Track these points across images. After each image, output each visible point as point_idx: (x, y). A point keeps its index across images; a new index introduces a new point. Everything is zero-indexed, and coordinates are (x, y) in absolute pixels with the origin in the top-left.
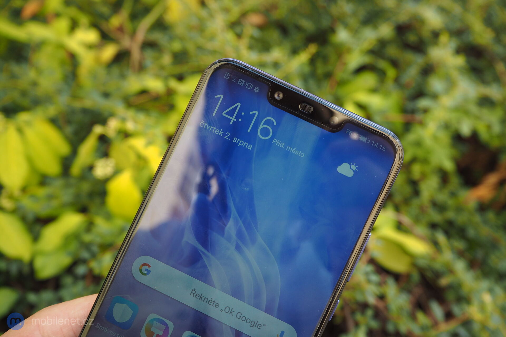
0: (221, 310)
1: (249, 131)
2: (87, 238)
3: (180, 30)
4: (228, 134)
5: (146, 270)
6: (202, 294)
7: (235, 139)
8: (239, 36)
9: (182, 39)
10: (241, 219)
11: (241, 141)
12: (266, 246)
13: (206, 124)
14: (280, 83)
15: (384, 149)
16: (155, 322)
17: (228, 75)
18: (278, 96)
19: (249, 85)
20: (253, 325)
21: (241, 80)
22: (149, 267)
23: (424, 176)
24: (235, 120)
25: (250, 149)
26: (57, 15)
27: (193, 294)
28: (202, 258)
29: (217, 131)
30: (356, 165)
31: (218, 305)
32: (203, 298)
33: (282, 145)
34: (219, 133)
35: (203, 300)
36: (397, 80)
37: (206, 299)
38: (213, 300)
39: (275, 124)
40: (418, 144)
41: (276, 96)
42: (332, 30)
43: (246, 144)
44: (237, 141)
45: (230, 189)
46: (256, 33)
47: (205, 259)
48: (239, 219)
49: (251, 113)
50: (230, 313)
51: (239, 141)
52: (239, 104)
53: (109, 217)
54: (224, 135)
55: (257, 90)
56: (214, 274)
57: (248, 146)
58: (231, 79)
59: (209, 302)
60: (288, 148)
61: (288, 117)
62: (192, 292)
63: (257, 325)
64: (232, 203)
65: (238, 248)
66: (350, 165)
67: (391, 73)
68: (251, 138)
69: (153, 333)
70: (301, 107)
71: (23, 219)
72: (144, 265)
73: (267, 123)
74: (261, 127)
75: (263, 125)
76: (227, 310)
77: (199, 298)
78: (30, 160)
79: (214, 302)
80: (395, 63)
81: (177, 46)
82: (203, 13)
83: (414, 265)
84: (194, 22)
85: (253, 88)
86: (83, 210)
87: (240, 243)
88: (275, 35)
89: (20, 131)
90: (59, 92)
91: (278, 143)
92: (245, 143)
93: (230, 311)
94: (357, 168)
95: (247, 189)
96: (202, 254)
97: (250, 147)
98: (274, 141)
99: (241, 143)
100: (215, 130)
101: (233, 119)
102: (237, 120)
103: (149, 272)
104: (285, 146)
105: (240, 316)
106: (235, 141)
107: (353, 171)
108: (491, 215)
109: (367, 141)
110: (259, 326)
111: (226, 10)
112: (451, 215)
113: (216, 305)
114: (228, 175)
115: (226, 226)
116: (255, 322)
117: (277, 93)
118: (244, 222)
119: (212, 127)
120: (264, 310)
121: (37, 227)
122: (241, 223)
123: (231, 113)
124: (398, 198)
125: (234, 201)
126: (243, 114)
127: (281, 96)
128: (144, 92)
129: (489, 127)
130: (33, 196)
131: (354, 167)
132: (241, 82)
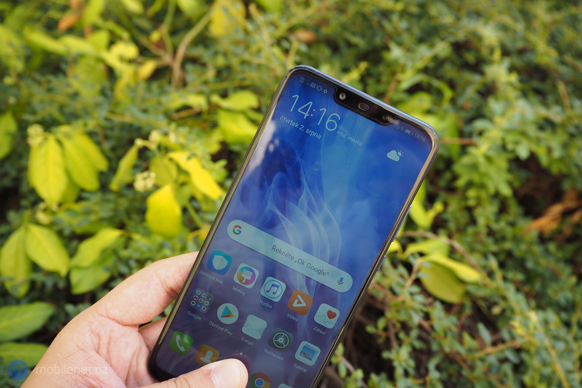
0: (295, 262)
1: (319, 124)
2: (124, 253)
3: (224, 45)
4: (302, 126)
5: (238, 230)
6: (281, 249)
7: (308, 130)
8: (286, 52)
9: (225, 54)
10: (311, 193)
11: (312, 132)
12: (331, 214)
13: (285, 118)
14: (344, 86)
15: (424, 140)
16: (245, 270)
17: (303, 80)
18: (342, 97)
19: (320, 88)
20: (320, 273)
21: (313, 84)
22: (240, 229)
23: (479, 202)
24: (308, 115)
25: (319, 138)
26: (95, 28)
27: (274, 249)
28: (281, 222)
29: (294, 124)
30: (401, 152)
31: (293, 257)
32: (282, 253)
33: (344, 136)
34: (295, 125)
35: (281, 254)
36: (453, 101)
37: (284, 253)
38: (289, 254)
39: (339, 119)
40: (474, 167)
41: (341, 97)
42: (387, 48)
43: (316, 135)
44: (309, 132)
45: (303, 168)
46: (304, 48)
47: (283, 222)
48: (310, 192)
49: (321, 110)
50: (303, 263)
51: (311, 132)
52: (311, 103)
53: (148, 233)
54: (299, 127)
55: (325, 92)
56: (290, 234)
57: (318, 136)
58: (305, 82)
59: (286, 255)
60: (349, 138)
61: (350, 114)
62: (273, 248)
63: (323, 273)
64: (305, 180)
65: (309, 214)
66: (397, 152)
67: (448, 93)
68: (320, 129)
69: (244, 278)
70: (360, 106)
71: (60, 233)
72: (236, 227)
73: (334, 118)
74: (328, 121)
75: (330, 120)
76: (300, 261)
77: (278, 252)
78: (68, 174)
79: (290, 255)
80: (452, 85)
81: (221, 61)
82: (250, 27)
83: (467, 294)
84: (240, 36)
85: (323, 90)
86: (121, 226)
87: (310, 210)
88: (326, 52)
89: (59, 142)
90: (98, 105)
91: (341, 134)
92: (316, 133)
93: (302, 262)
94: (402, 154)
95: (316, 170)
96: (281, 219)
97: (319, 137)
98: (338, 132)
99: (313, 134)
100: (292, 123)
101: (307, 114)
102: (310, 115)
103: (240, 232)
104: (347, 136)
105: (310, 266)
106: (307, 132)
107: (399, 157)
108: (552, 247)
109: (411, 133)
110: (324, 274)
111: (273, 24)
112: (508, 245)
113: (291, 257)
114: (302, 157)
115: (300, 198)
116: (321, 271)
117: (341, 94)
118: (314, 195)
119: (290, 121)
120: (328, 262)
121: (74, 243)
122: (311, 195)
123: (305, 110)
124: (452, 225)
125: (306, 178)
126: (314, 110)
127: (344, 97)
128: (186, 107)
129: (549, 150)
130: (69, 210)
131: (400, 154)
132: (313, 85)
